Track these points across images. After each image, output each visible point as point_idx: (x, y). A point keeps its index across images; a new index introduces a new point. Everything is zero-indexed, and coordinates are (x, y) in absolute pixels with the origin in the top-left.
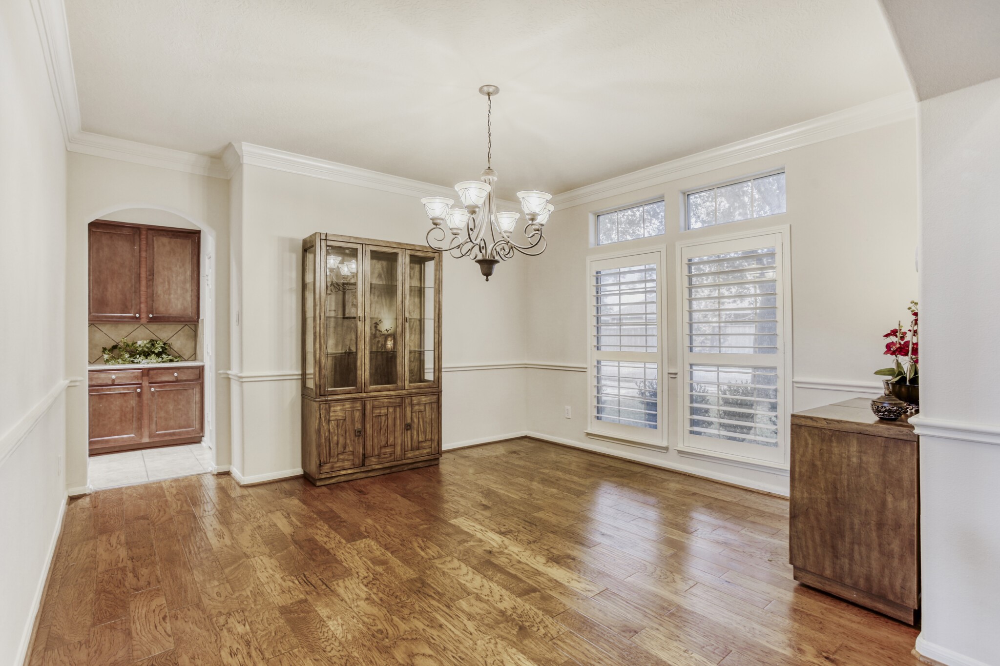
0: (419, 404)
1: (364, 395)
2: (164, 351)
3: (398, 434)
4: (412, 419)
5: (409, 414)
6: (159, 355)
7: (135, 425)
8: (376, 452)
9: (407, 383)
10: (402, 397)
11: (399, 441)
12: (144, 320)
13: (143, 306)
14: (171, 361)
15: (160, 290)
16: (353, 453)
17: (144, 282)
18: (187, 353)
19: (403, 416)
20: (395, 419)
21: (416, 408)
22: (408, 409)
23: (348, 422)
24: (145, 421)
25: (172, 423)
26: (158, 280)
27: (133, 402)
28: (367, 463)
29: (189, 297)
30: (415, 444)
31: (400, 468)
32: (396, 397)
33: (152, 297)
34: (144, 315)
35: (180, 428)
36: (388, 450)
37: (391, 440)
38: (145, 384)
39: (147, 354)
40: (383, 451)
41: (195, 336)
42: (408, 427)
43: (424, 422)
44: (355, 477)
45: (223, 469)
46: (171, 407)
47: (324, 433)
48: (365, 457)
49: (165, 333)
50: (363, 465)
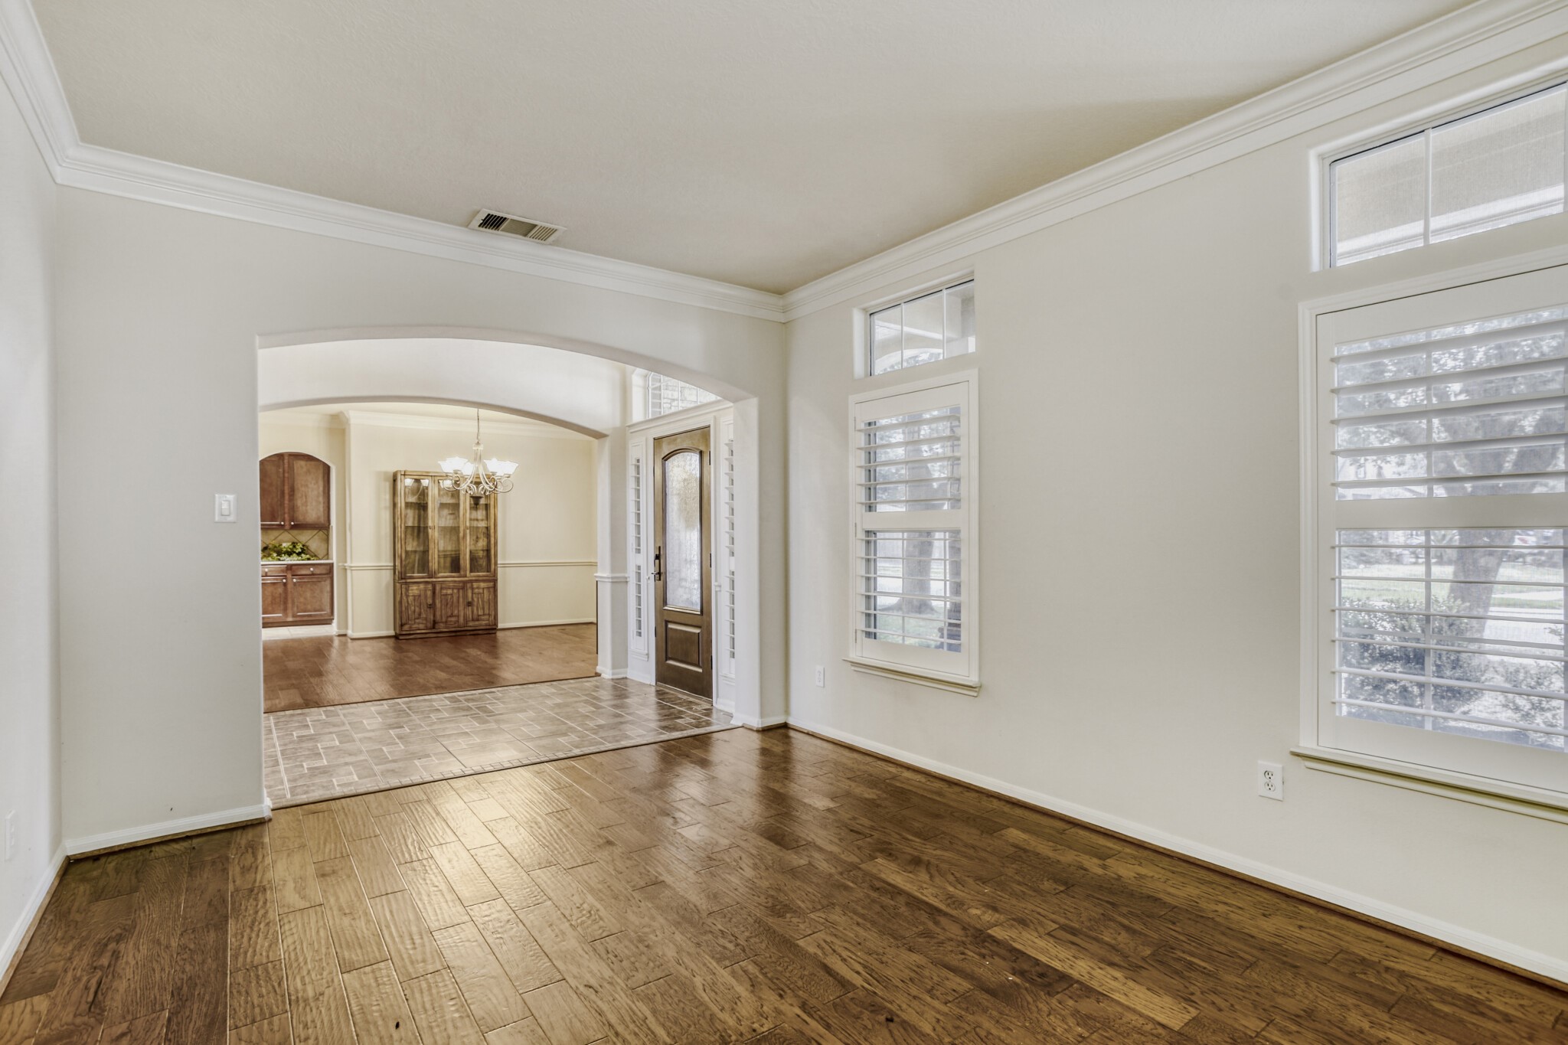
0: (478, 588)
1: (434, 580)
2: (303, 551)
3: (461, 608)
4: (472, 598)
5: (470, 595)
6: (299, 554)
7: (282, 607)
8: (444, 620)
9: (468, 572)
10: (465, 583)
11: (462, 614)
12: (287, 527)
13: (286, 516)
14: (309, 559)
15: (299, 503)
16: (426, 619)
17: (287, 497)
18: (321, 552)
19: (465, 596)
20: (458, 597)
21: (476, 591)
22: (470, 592)
23: (422, 598)
24: (290, 605)
25: (309, 607)
26: (298, 495)
27: (280, 590)
28: (437, 626)
29: (321, 508)
30: (475, 617)
31: (463, 633)
32: (460, 582)
33: (293, 509)
34: (287, 523)
35: (315, 611)
36: (453, 619)
37: (456, 612)
38: (289, 576)
39: (290, 554)
40: (449, 619)
41: (327, 540)
42: (470, 604)
43: (483, 601)
44: (428, 635)
45: (342, 632)
46: (308, 594)
47: (404, 604)
48: (435, 622)
49: (304, 537)
50: (434, 628)
